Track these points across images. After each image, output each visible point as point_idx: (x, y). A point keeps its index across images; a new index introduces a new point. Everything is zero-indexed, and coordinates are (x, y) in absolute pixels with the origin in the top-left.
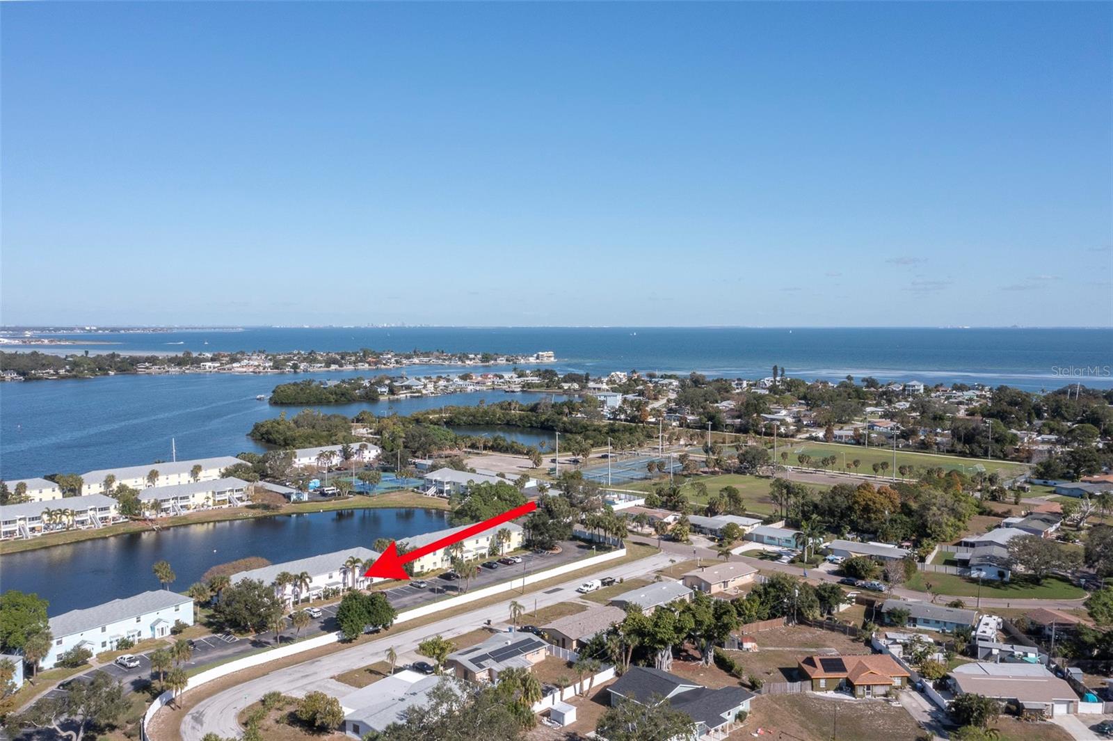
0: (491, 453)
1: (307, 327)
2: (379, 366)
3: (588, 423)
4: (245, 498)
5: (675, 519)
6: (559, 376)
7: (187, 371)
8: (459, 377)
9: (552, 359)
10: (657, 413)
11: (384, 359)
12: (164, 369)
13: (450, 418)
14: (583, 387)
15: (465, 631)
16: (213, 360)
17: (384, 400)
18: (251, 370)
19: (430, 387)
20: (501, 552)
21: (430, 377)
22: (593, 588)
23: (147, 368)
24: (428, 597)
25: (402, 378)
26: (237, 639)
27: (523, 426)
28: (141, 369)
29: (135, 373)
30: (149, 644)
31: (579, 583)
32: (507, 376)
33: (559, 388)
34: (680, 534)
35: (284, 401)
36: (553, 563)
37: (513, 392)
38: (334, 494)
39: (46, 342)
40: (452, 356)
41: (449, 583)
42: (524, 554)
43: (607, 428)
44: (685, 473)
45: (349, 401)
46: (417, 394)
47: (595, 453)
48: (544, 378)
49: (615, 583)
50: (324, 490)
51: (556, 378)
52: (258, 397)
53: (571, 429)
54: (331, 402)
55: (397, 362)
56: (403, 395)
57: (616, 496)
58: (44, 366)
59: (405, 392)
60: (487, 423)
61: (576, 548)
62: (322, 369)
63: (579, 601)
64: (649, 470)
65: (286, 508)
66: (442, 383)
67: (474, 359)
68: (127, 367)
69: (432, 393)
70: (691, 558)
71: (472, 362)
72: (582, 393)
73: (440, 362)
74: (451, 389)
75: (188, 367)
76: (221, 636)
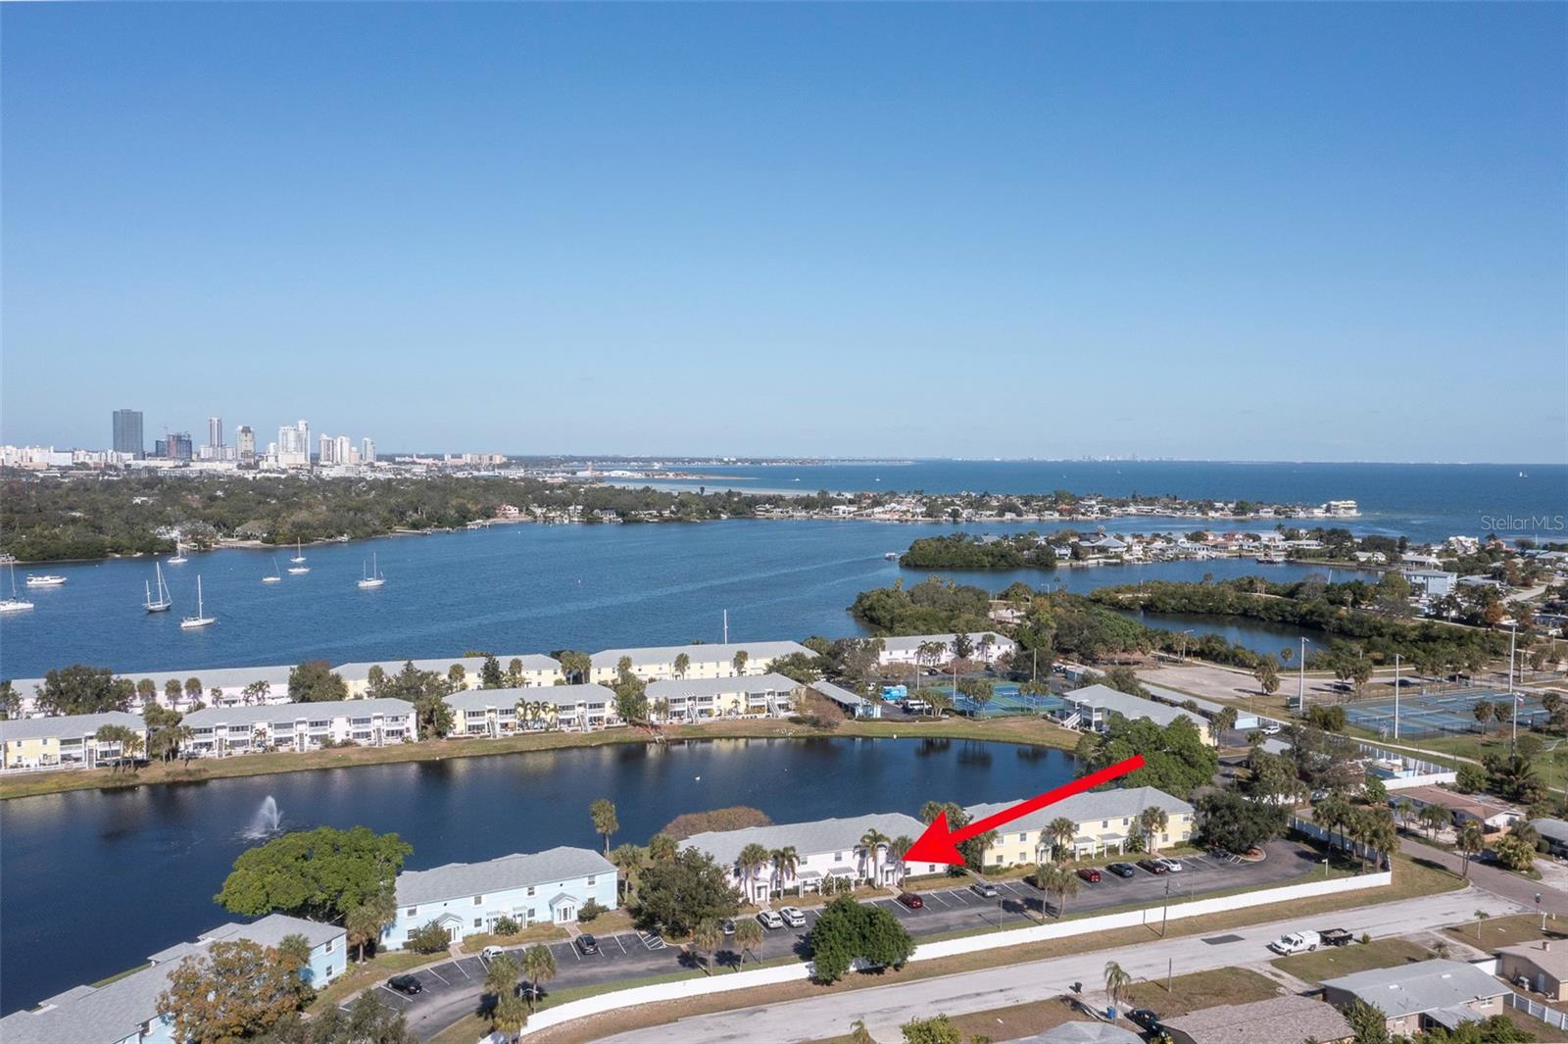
0: (1198, 661)
1: (998, 460)
2: (1075, 516)
3: (1384, 621)
4: (792, 706)
5: (1511, 823)
6: (1356, 540)
7: (815, 517)
8: (1186, 536)
9: (1354, 513)
10: (1520, 610)
11: (1083, 506)
12: (788, 512)
13: (1150, 599)
14: (1393, 560)
15: (1030, 996)
16: (851, 502)
17: (1063, 569)
18: (896, 517)
19: (1138, 550)
20: (1148, 848)
21: (1141, 535)
22: (1300, 946)
23: (767, 511)
24: (991, 916)
25: (1097, 534)
26: (664, 946)
27: (1271, 619)
28: (760, 511)
29: (753, 517)
30: (541, 931)
31: (1274, 932)
32: (1265, 537)
33: (1351, 560)
34: (1515, 855)
35: (918, 563)
36: (1238, 881)
37: (1272, 562)
38: (921, 711)
39: (671, 475)
40: (1189, 504)
41: (1036, 895)
42: (1191, 856)
43: (1416, 633)
44: (1554, 727)
45: (1012, 566)
46: (1114, 561)
47: (1378, 677)
48: (1328, 542)
49: (1351, 943)
50: (907, 703)
51: (1349, 544)
52: (887, 555)
53: (1351, 630)
54: (985, 566)
55: (1102, 511)
56: (1092, 561)
57: (1399, 762)
58: (648, 506)
59: (1098, 556)
60: (1210, 612)
61: (1294, 855)
62: (992, 518)
63: (1267, 971)
64: (1477, 717)
65: (845, 726)
66: (1159, 544)
67: (1222, 509)
68: (744, 508)
69: (1139, 559)
70: (1531, 910)
71: (1218, 514)
72: (1390, 569)
73: (1168, 512)
74: (1170, 554)
75: (816, 511)
76: (643, 936)
